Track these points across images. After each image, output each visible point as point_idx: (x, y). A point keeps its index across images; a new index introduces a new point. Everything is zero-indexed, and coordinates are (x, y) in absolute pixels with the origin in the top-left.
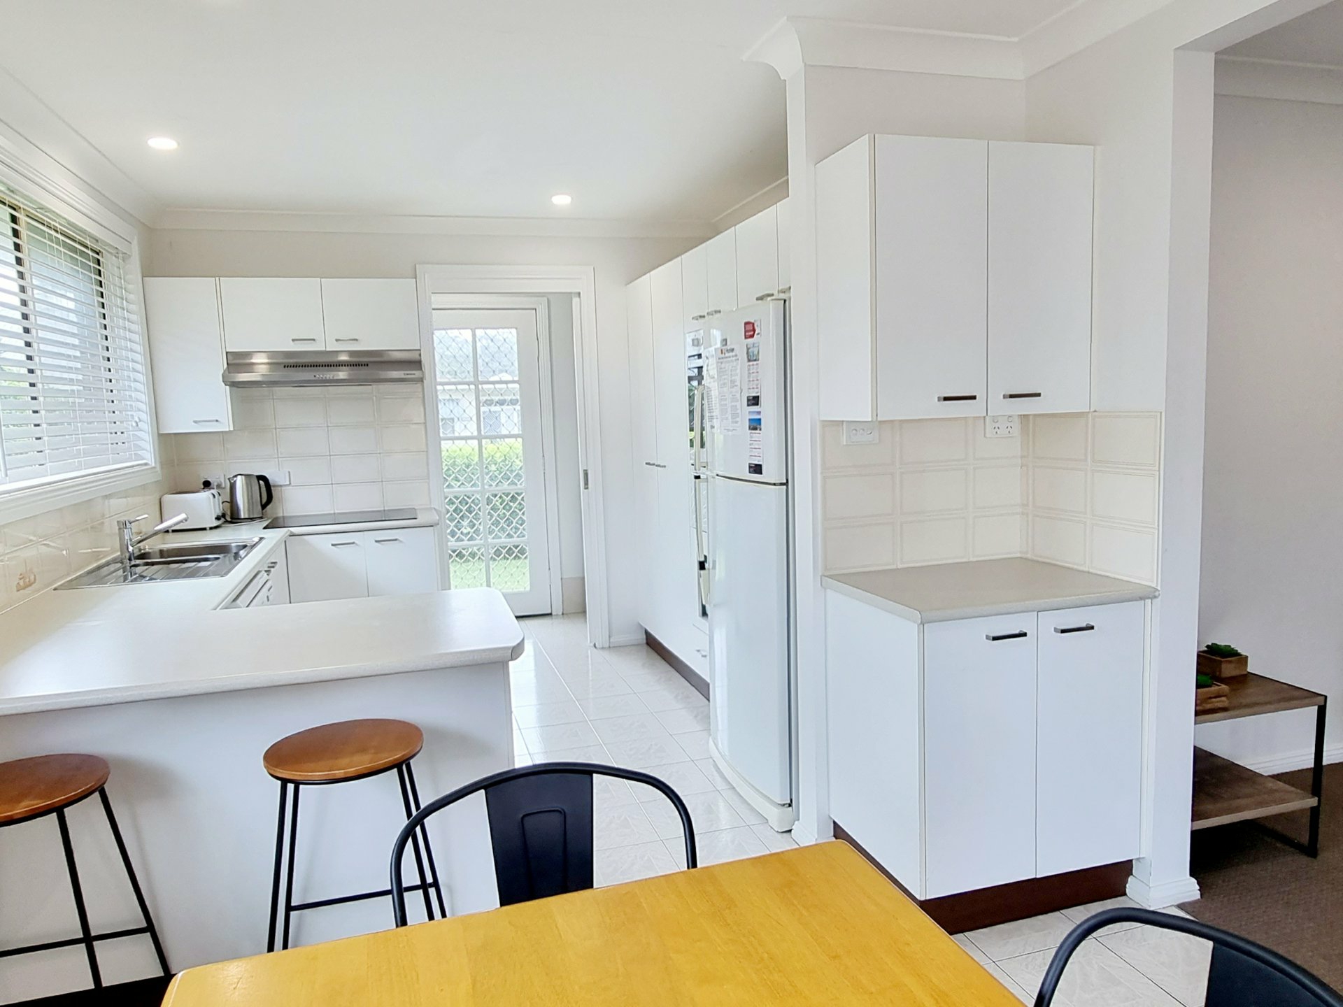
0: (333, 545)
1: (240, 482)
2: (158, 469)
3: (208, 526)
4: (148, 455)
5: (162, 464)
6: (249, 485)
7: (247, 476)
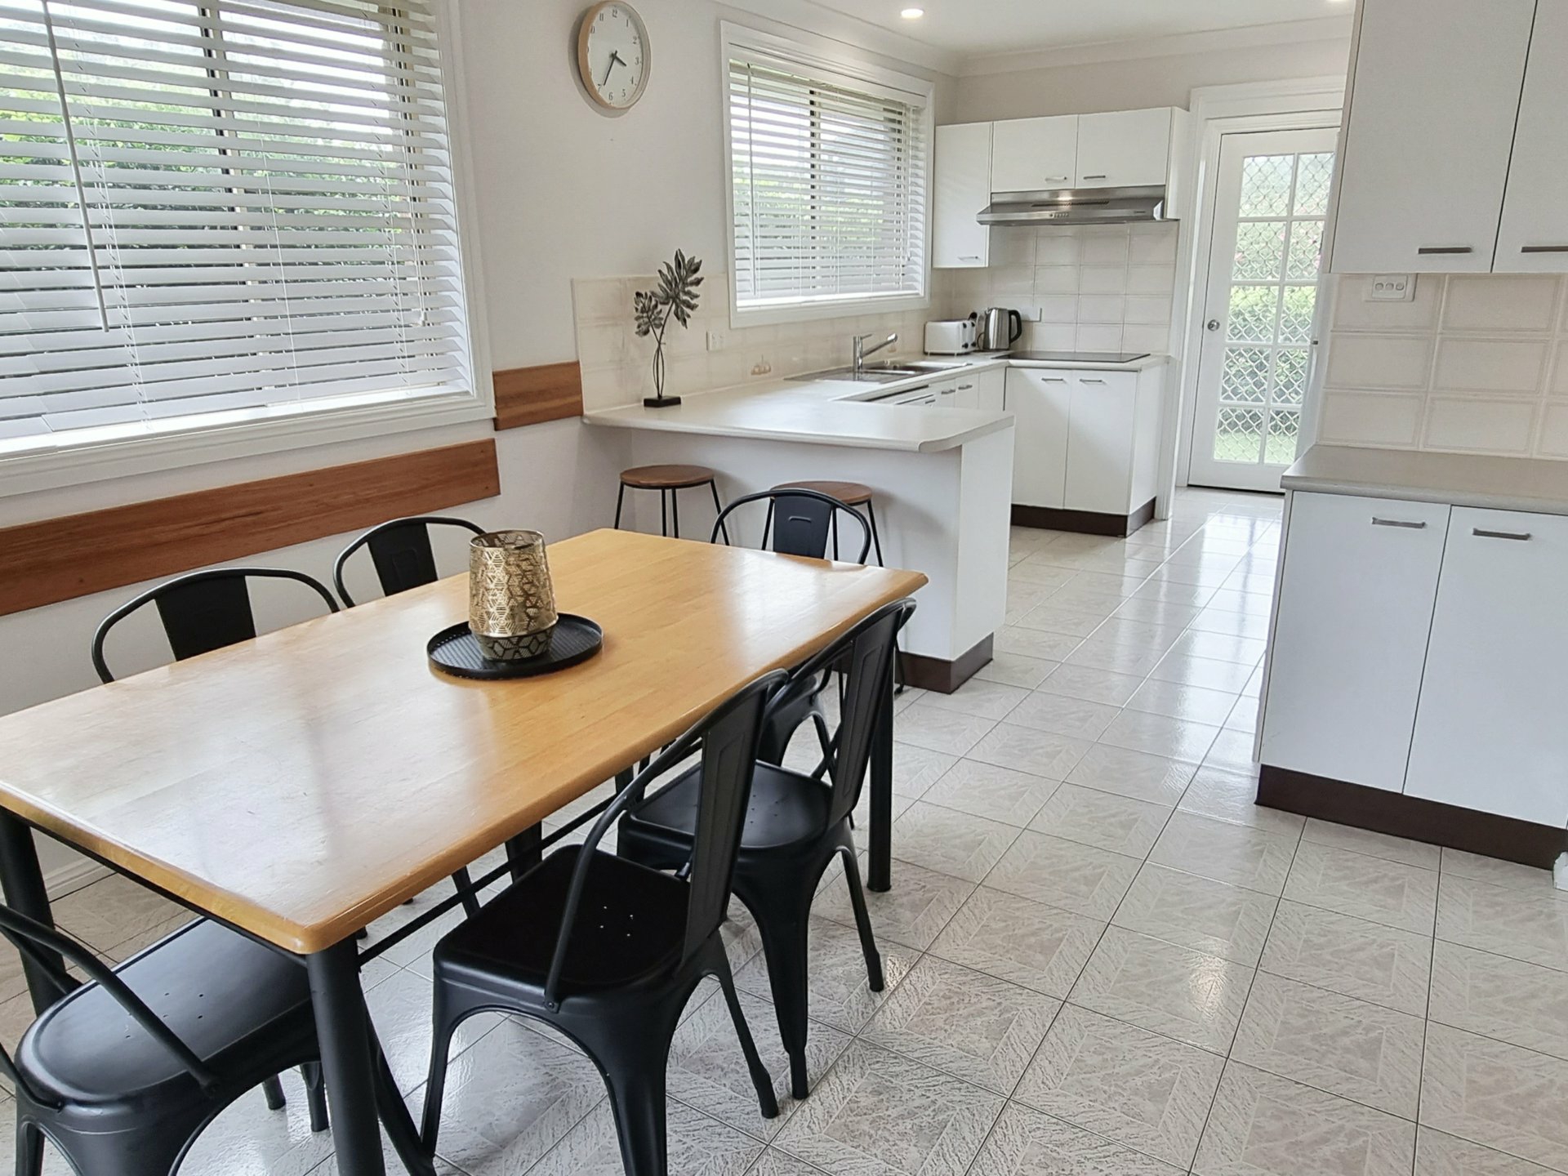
0: (1043, 379)
1: (993, 315)
2: (927, 298)
3: (956, 352)
4: (919, 286)
5: (931, 296)
6: (1000, 319)
7: (1000, 310)
